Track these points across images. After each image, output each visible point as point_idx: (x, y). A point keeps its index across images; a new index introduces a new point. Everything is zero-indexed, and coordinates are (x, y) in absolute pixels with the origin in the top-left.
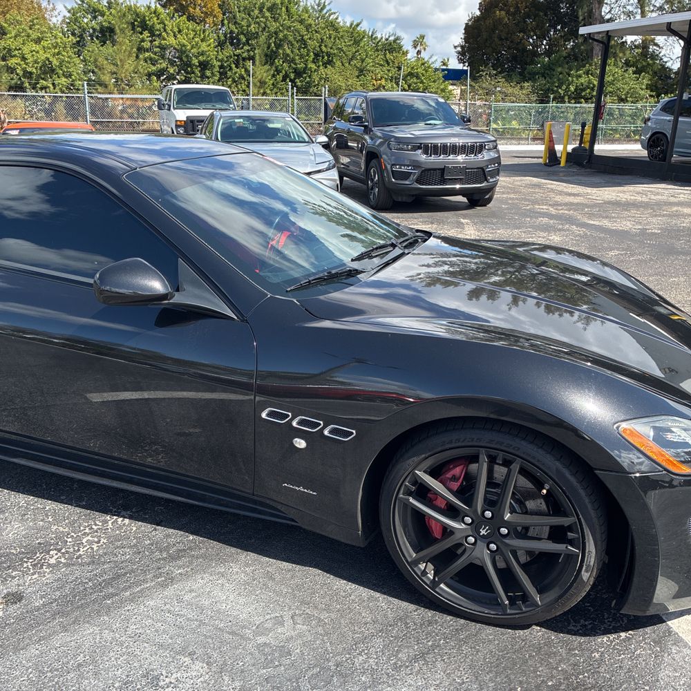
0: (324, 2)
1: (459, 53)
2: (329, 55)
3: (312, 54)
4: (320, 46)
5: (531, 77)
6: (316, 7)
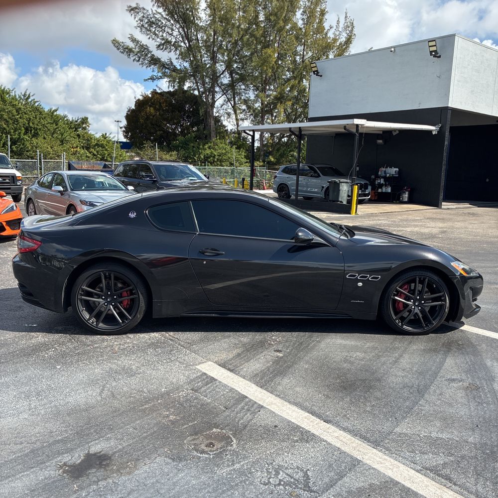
0: (29, 94)
1: (124, 131)
2: (36, 129)
3: (23, 128)
4: (29, 123)
5: (176, 148)
6: (22, 97)
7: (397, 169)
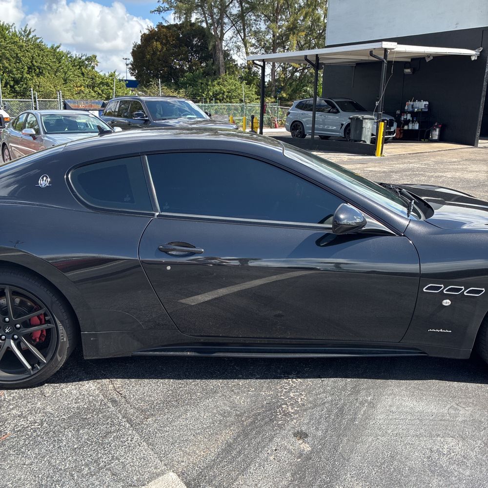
0: (30, 30)
1: (130, 69)
2: (39, 68)
3: (26, 67)
4: (32, 62)
5: (184, 85)
6: (23, 33)
7: (427, 103)
